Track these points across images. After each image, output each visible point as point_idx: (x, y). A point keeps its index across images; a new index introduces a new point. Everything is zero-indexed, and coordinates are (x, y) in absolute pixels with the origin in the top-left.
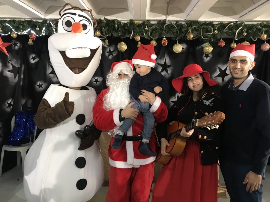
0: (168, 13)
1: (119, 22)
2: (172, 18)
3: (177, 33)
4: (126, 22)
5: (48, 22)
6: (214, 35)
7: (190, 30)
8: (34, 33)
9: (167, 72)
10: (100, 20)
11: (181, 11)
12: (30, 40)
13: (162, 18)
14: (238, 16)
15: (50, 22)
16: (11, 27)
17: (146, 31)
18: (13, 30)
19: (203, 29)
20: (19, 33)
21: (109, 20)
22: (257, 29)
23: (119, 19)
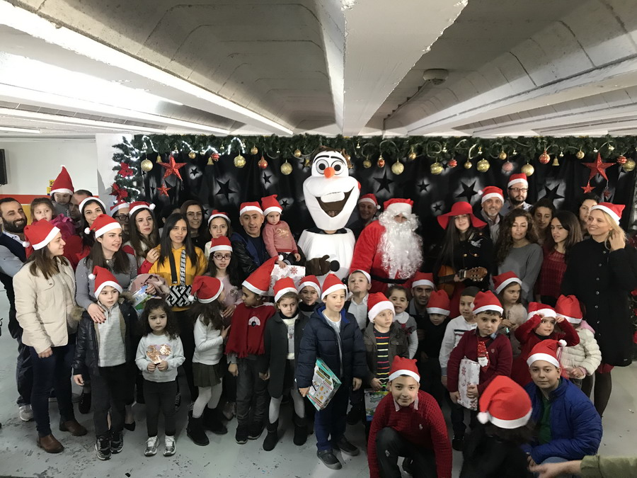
0: (384, 128)
1: (324, 138)
2: (389, 134)
3: (396, 151)
4: (332, 137)
5: (235, 138)
6: (442, 153)
7: (412, 149)
8: (216, 152)
9: (388, 190)
10: (301, 136)
11: (401, 125)
12: (210, 159)
13: (378, 133)
14: (472, 130)
15: (238, 139)
16: (189, 146)
17: (358, 150)
18: (191, 149)
19: (429, 146)
20: (197, 152)
21: (312, 136)
22: (495, 147)
23: (324, 134)
